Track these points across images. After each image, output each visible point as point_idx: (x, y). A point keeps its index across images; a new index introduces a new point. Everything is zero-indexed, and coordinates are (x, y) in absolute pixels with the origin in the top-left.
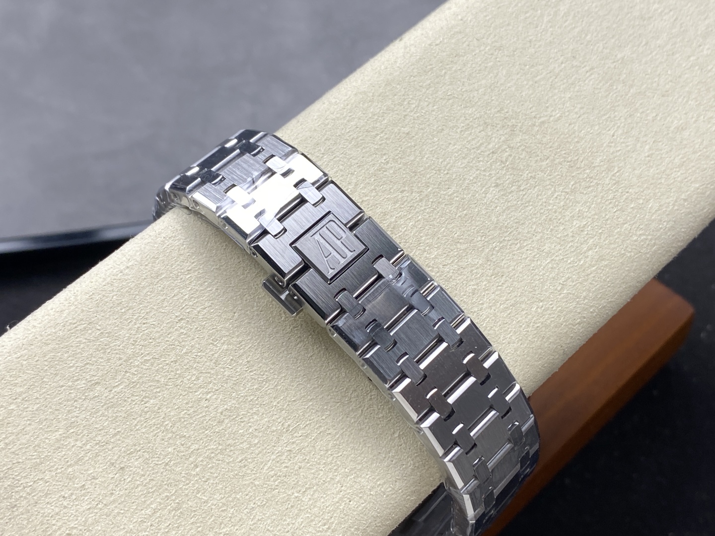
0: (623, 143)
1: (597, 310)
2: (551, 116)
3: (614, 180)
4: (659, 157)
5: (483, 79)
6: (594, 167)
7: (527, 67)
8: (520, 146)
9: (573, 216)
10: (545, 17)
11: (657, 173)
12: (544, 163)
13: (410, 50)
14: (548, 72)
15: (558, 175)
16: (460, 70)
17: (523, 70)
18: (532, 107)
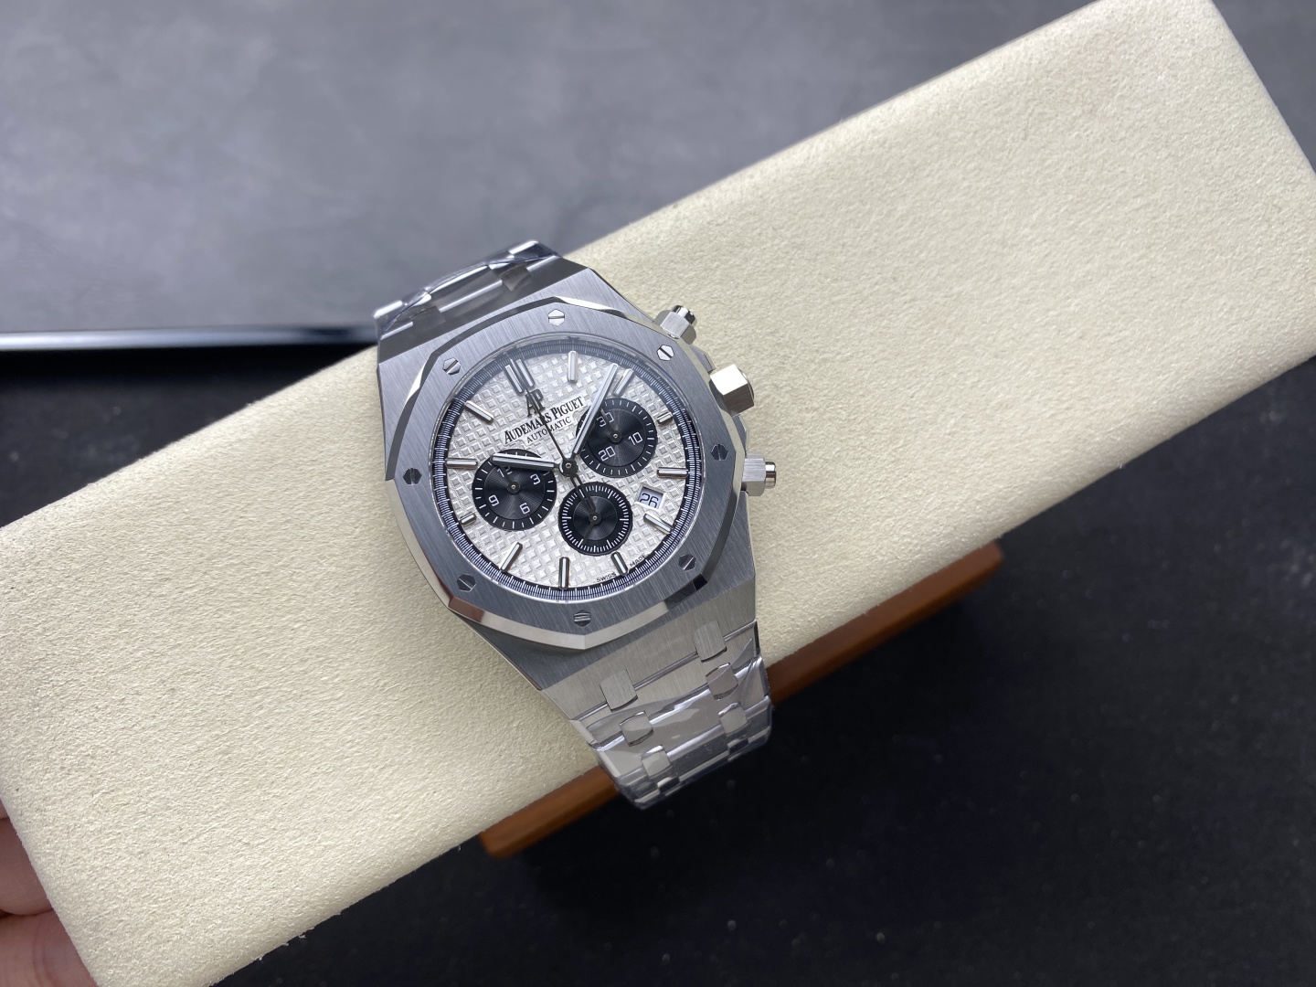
0: (922, 409)
1: (817, 620)
2: (838, 354)
3: (894, 456)
4: (963, 439)
5: (765, 284)
6: (874, 434)
7: (829, 280)
8: (785, 386)
9: (825, 493)
10: (874, 216)
11: (953, 460)
12: (809, 416)
13: (681, 225)
14: (854, 292)
15: (823, 434)
16: (738, 265)
17: (822, 283)
18: (817, 337)
